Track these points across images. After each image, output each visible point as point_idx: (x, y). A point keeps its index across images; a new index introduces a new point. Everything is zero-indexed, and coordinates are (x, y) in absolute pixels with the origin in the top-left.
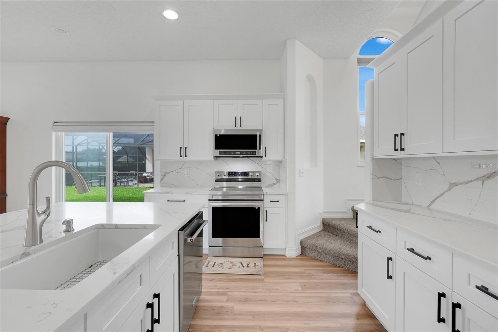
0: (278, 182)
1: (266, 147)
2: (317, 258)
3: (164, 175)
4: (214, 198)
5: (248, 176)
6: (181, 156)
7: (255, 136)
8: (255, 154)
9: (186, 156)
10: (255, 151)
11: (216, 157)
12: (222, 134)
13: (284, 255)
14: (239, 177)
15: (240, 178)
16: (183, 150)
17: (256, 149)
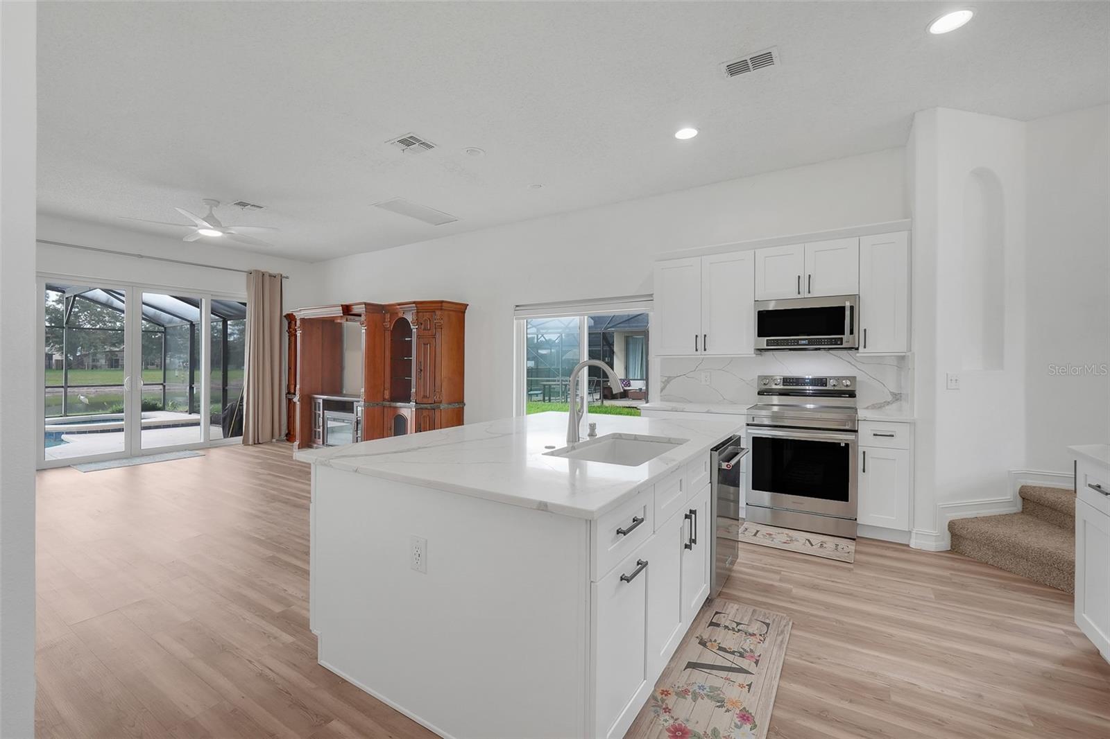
0: (897, 400)
1: (865, 330)
2: (991, 562)
3: (667, 382)
4: (755, 422)
5: (826, 386)
6: (697, 350)
7: (841, 310)
8: (842, 344)
9: (705, 350)
10: (842, 338)
11: (760, 351)
12: (770, 309)
13: (908, 546)
14: (807, 388)
15: (809, 390)
16: (701, 340)
17: (844, 334)
